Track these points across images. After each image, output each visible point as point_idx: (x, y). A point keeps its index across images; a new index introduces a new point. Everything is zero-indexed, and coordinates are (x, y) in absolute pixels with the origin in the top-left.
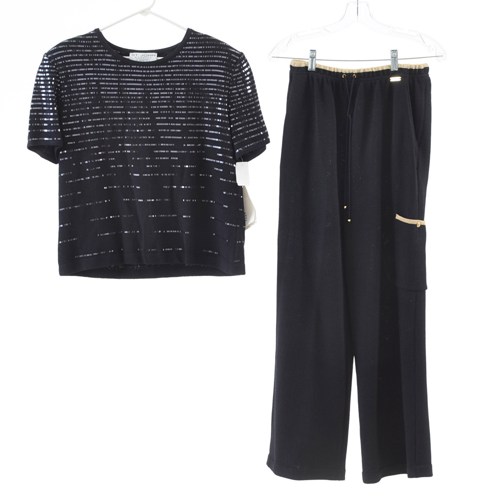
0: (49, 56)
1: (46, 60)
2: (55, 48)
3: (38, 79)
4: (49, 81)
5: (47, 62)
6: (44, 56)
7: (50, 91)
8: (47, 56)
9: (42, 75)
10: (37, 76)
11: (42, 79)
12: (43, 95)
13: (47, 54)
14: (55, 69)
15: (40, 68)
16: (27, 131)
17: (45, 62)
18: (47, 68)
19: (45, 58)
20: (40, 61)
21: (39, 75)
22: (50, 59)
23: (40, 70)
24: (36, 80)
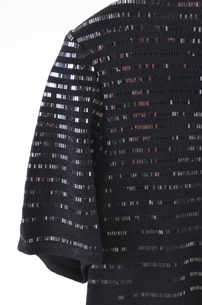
0: (80, 40)
1: (71, 50)
2: (98, 19)
3: (49, 95)
4: (76, 104)
5: (74, 56)
6: (67, 40)
7: (77, 131)
8: (75, 41)
9: (60, 86)
10: (47, 89)
11: (59, 96)
12: (61, 136)
13: (75, 34)
14: (94, 74)
15: (54, 69)
16: (17, 218)
17: (68, 55)
18: (73, 71)
19: (71, 44)
20: (56, 52)
21: (53, 85)
22: (82, 48)
23: (56, 75)
24: (45, 99)
